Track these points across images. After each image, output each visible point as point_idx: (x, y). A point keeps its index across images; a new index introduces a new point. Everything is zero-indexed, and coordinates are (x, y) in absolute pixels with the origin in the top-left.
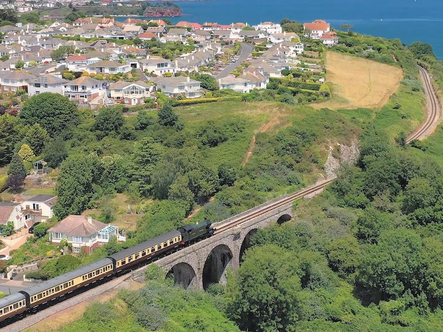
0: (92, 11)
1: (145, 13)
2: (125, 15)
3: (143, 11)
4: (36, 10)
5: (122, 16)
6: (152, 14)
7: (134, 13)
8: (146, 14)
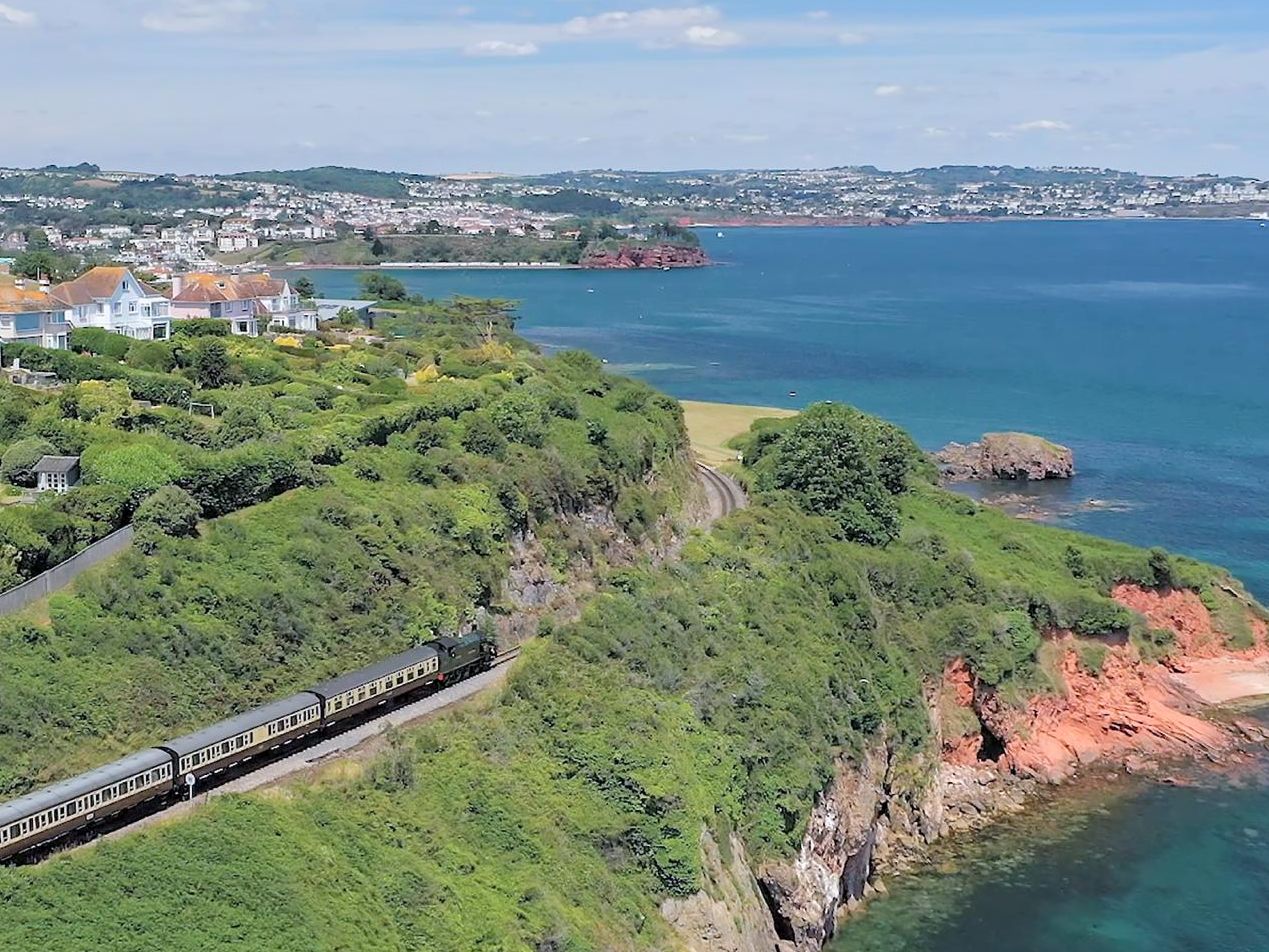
0: (428, 248)
1: (584, 257)
2: (524, 261)
3: (578, 249)
4: (268, 245)
5: (516, 264)
6: (604, 260)
7: (552, 257)
8: (585, 260)
